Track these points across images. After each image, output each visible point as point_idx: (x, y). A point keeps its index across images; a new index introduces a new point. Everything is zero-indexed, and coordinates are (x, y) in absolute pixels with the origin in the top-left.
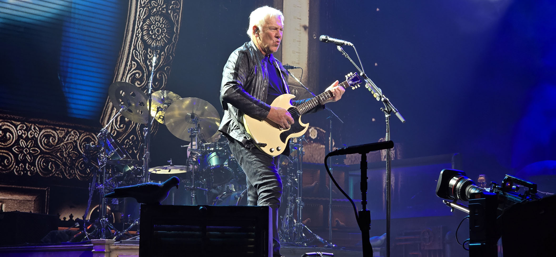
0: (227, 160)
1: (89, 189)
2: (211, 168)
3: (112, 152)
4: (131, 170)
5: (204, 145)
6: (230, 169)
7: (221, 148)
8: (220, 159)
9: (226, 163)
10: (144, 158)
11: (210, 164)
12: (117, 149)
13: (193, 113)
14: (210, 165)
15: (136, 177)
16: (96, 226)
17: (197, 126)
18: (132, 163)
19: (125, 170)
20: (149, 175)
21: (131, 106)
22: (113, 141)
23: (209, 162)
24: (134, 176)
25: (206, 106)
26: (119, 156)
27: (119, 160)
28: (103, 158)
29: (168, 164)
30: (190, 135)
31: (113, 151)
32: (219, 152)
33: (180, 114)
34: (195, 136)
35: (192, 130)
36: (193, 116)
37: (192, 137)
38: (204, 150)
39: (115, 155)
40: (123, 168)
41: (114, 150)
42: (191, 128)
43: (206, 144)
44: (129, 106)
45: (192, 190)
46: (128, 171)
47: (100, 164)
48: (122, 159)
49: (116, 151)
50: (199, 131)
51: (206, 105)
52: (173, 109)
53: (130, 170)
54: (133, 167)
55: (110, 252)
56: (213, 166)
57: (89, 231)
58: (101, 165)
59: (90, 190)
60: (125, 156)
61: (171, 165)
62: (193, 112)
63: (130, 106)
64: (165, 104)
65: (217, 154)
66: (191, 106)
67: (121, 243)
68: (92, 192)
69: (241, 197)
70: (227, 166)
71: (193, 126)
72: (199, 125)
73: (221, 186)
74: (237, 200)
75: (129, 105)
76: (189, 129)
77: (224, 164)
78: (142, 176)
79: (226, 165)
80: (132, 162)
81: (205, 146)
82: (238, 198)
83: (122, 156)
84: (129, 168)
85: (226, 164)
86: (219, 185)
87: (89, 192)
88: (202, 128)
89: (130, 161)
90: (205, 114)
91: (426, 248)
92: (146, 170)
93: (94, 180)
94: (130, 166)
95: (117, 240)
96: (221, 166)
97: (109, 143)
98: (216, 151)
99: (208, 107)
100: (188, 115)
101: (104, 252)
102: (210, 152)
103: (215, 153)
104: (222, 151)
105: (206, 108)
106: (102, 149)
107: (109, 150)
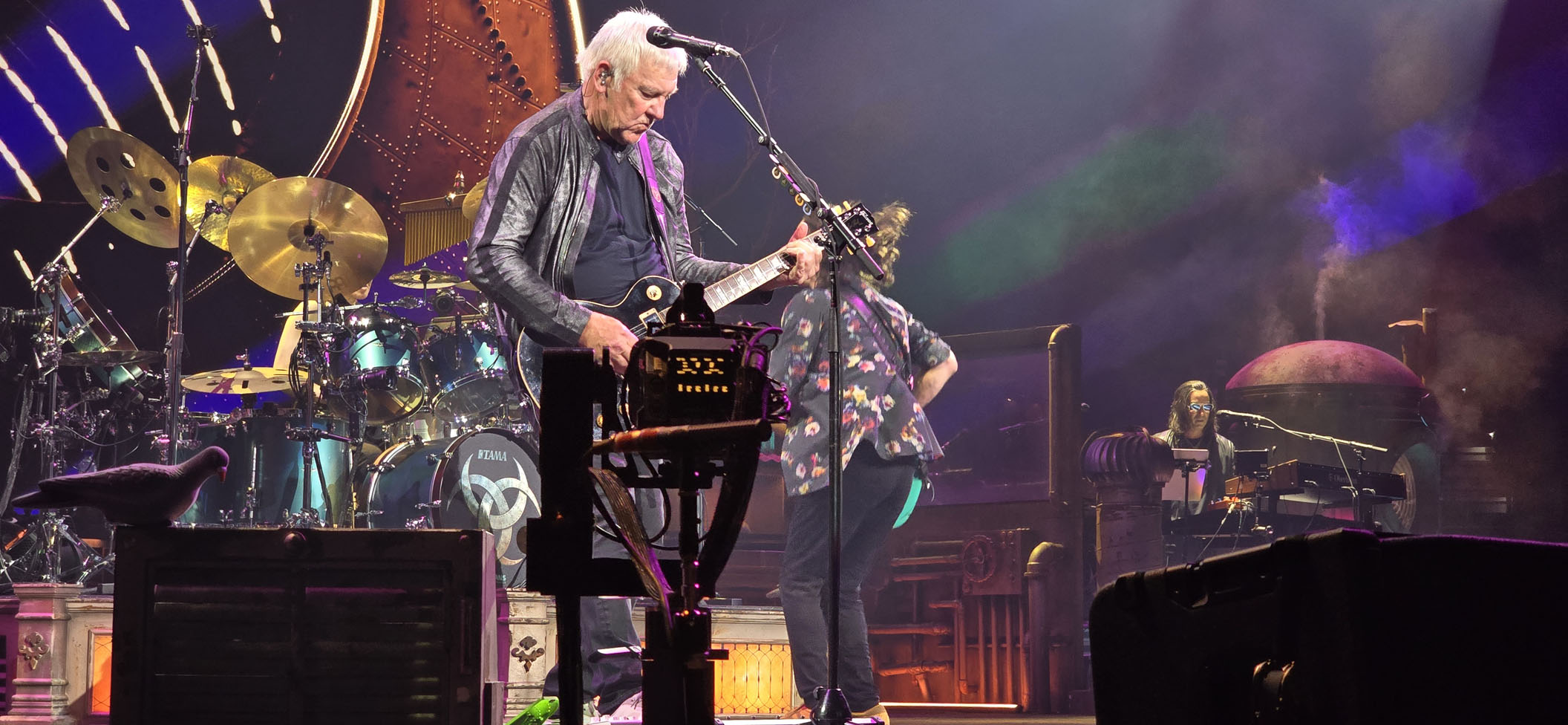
0: (407, 354)
1: (9, 434)
2: (362, 377)
3: (77, 330)
4: (133, 378)
5: (342, 312)
6: (416, 380)
7: (391, 320)
8: (387, 350)
9: (404, 361)
10: (169, 348)
11: (359, 366)
12: (92, 319)
13: (310, 221)
14: (357, 369)
15: (145, 400)
17: (322, 258)
18: (135, 359)
19: (116, 380)
20: (184, 397)
21: (130, 197)
22: (81, 297)
23: (356, 359)
24: (141, 396)
25: (347, 201)
26: (97, 338)
27: (96, 353)
28: (50, 348)
30: (302, 283)
31: (79, 325)
32: (384, 332)
33: (272, 224)
34: (315, 286)
35: (307, 271)
36: (309, 229)
37: (308, 288)
38: (340, 324)
39: (87, 339)
40: (109, 375)
41: (82, 323)
42: (304, 265)
43: (347, 308)
44: (125, 199)
45: (305, 438)
46: (123, 384)
47: (40, 365)
48: (107, 350)
49: (88, 326)
50: (328, 273)
51: (347, 198)
52: (251, 210)
53: (130, 380)
54: (138, 371)
55: (67, 619)
56: (365, 371)
57: (11, 557)
58: (44, 369)
59: (15, 437)
60: (113, 339)
61: (248, 369)
62: (310, 217)
63: (128, 199)
64: (232, 191)
65: (380, 337)
66: (304, 202)
67: (99, 592)
68: (19, 445)
69: (444, 459)
70: (406, 370)
71: (311, 258)
72: (327, 254)
73: (392, 424)
74: (436, 466)
75: (124, 193)
76: (298, 266)
77: (399, 363)
78: (162, 400)
79: (404, 367)
80: (133, 358)
81: (344, 315)
82: (436, 462)
83: (106, 341)
84: (126, 373)
85: (404, 363)
86: (387, 423)
87: (11, 444)
88: (337, 263)
89: (129, 354)
90: (345, 222)
91: (977, 592)
92: (175, 381)
93: (26, 409)
94: (130, 368)
95: (89, 583)
96: (391, 370)
97: (67, 304)
98: (377, 326)
99: (354, 204)
100: (296, 226)
101: (49, 619)
102: (359, 329)
103: (372, 335)
104: (394, 328)
105: (348, 206)
106: (48, 320)
107: (68, 325)
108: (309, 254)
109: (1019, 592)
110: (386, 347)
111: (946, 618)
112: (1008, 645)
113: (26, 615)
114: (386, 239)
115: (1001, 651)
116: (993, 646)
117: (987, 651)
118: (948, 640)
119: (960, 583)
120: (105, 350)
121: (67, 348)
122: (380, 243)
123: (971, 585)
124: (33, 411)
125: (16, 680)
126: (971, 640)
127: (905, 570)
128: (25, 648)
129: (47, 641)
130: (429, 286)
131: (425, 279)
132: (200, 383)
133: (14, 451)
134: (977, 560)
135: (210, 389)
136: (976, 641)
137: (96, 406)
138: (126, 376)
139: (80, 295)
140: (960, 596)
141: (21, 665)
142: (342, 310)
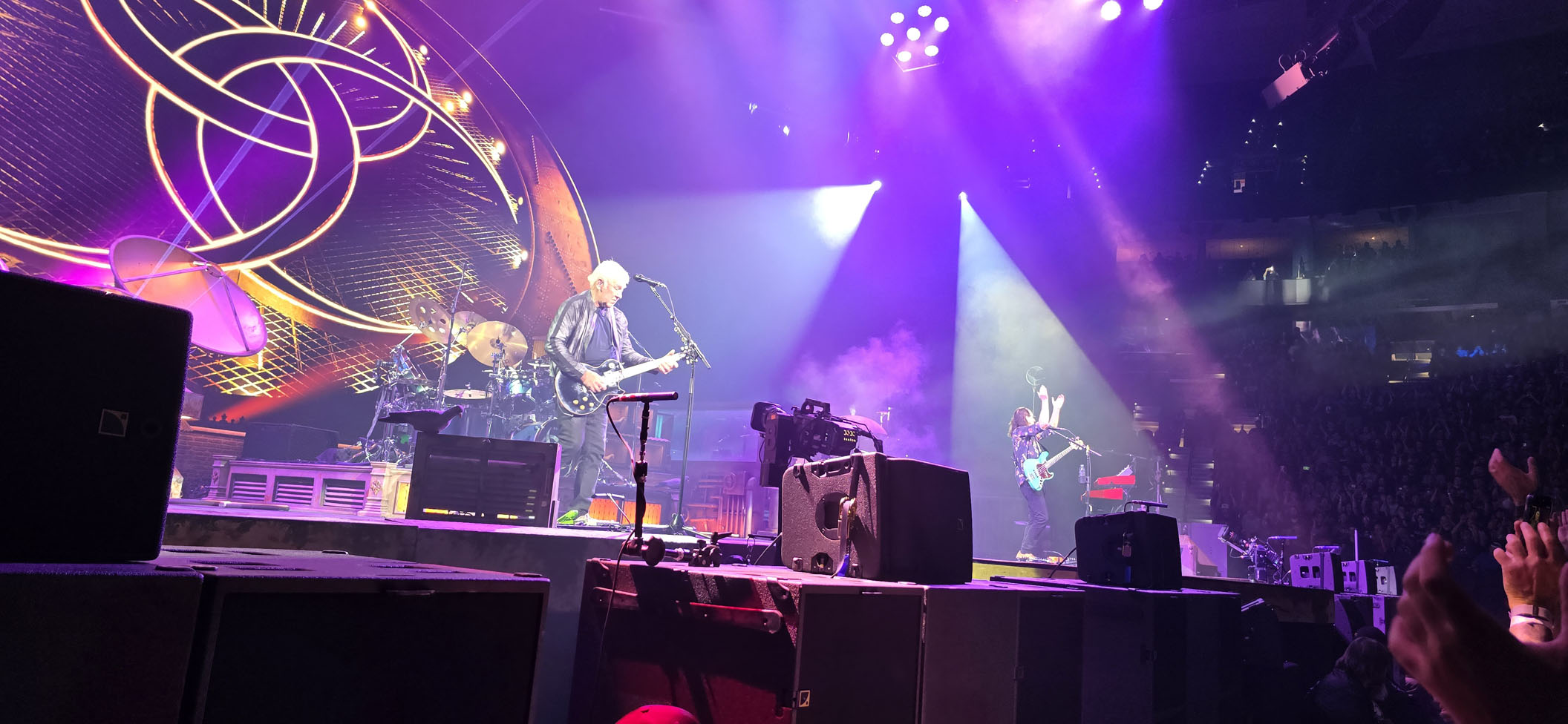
0: (531, 389)
2: (513, 396)
3: (405, 371)
4: (425, 390)
7: (526, 377)
10: (440, 380)
11: (512, 392)
15: (430, 399)
16: (380, 447)
17: (502, 352)
19: (418, 390)
20: (444, 398)
21: (430, 323)
23: (511, 390)
24: (427, 397)
25: (513, 332)
26: (413, 374)
27: (413, 379)
28: (395, 376)
29: (467, 388)
30: (493, 360)
32: (522, 381)
33: (484, 338)
34: (498, 361)
35: (496, 356)
36: (498, 341)
37: (495, 362)
38: (506, 376)
39: (409, 374)
40: (416, 388)
41: (407, 368)
42: (495, 353)
45: (488, 417)
46: (421, 392)
47: (390, 382)
49: (410, 370)
50: (503, 357)
51: (513, 330)
52: (476, 332)
53: (423, 391)
54: (427, 388)
55: (391, 476)
56: (514, 394)
57: (371, 452)
60: (419, 375)
61: (470, 389)
62: (499, 337)
64: (470, 325)
65: (521, 383)
66: (498, 332)
67: (404, 467)
68: (378, 411)
71: (498, 351)
72: (504, 350)
75: (428, 322)
76: (493, 354)
77: (527, 393)
78: (436, 398)
80: (426, 383)
81: (508, 373)
83: (416, 376)
84: (423, 388)
85: (529, 393)
86: (519, 414)
87: (375, 410)
88: (507, 354)
89: (424, 381)
90: (512, 339)
91: (728, 493)
92: (441, 393)
93: (383, 398)
94: (424, 386)
95: (399, 464)
96: (524, 394)
97: (403, 361)
98: (520, 379)
99: (516, 334)
100: (493, 339)
101: (383, 476)
102: (513, 379)
103: (518, 381)
104: (526, 380)
105: (513, 334)
106: (395, 365)
107: (402, 368)
108: (497, 349)
109: (743, 494)
110: (523, 386)
111: (716, 502)
112: (737, 513)
113: (374, 474)
114: (526, 347)
115: (735, 515)
116: (732, 513)
117: (730, 514)
118: (716, 510)
119: (722, 489)
120: (415, 378)
121: (401, 377)
122: (524, 349)
123: (726, 490)
124: (385, 399)
125: (368, 498)
126: (724, 511)
127: (703, 484)
128: (373, 486)
129: (382, 484)
130: (542, 366)
131: (540, 363)
132: (451, 393)
133: (376, 413)
134: (729, 482)
135: (454, 396)
136: (726, 511)
137: (411, 399)
138: (421, 389)
139: (408, 358)
140: (722, 495)
141: (370, 492)
142: (507, 371)
